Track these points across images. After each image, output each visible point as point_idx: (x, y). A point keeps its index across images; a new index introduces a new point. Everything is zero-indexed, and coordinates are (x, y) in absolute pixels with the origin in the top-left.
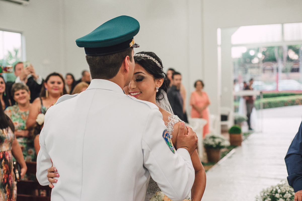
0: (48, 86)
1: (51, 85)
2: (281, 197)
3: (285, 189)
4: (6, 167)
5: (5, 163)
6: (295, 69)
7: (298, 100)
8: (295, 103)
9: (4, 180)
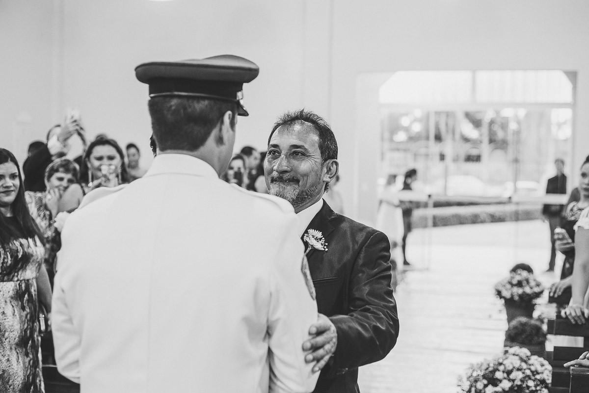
0: (92, 165)
1: (96, 163)
2: (505, 378)
3: (512, 363)
4: (29, 309)
5: (28, 301)
6: (473, 156)
7: (485, 215)
8: (479, 220)
9: (27, 332)
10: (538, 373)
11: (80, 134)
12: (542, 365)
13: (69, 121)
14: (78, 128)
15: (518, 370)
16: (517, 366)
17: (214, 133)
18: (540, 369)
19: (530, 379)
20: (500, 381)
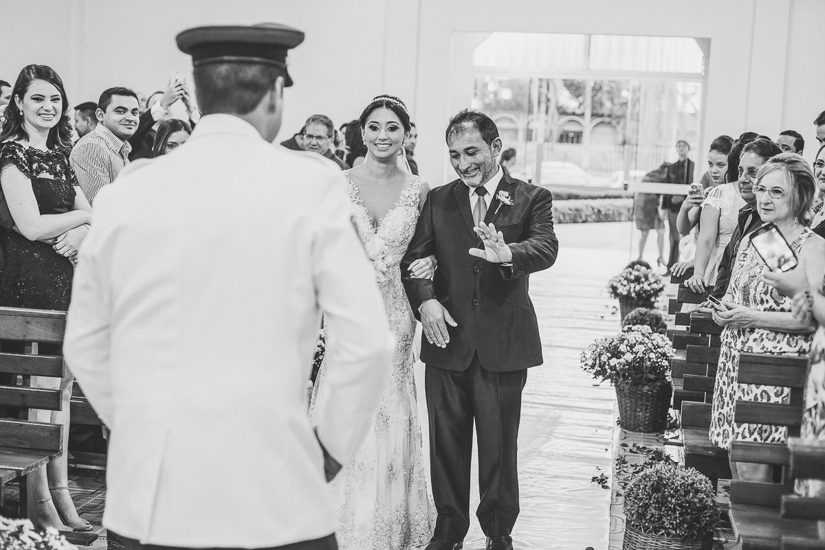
10: (659, 347)
11: (184, 99)
12: (664, 340)
13: (173, 85)
14: (182, 92)
15: (641, 343)
16: (640, 340)
17: (266, 100)
18: (661, 343)
19: (652, 351)
20: (624, 354)
